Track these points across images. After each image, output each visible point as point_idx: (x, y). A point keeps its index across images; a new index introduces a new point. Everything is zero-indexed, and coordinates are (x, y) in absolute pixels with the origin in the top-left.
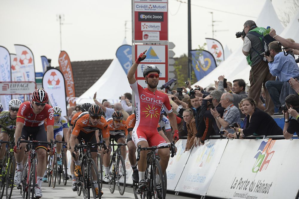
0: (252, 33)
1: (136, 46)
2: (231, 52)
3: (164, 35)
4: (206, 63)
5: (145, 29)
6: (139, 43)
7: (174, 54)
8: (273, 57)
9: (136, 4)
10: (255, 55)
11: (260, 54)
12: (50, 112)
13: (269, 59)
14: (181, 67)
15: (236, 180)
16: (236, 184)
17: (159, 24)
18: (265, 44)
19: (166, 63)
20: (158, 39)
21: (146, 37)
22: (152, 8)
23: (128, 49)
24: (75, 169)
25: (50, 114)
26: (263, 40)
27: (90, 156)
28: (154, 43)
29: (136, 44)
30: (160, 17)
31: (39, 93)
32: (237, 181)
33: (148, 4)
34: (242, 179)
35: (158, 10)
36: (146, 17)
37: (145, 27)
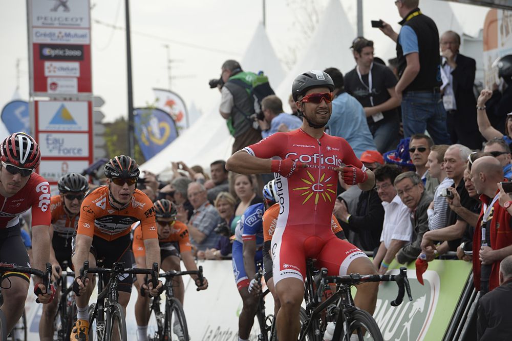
0: (234, 81)
1: (36, 103)
2: (201, 112)
3: (85, 84)
4: (162, 131)
5: (52, 74)
6: (42, 98)
7: (103, 116)
8: (269, 122)
9: (35, 30)
10: (240, 119)
11: (248, 117)
12: (41, 193)
13: (264, 125)
14: (115, 138)
15: (209, 331)
16: (209, 337)
17: (76, 65)
18: (254, 100)
19: (90, 132)
20: (74, 90)
21: (53, 87)
22: (62, 37)
23: (22, 108)
24: (75, 328)
25: (41, 197)
26: (252, 93)
27: (114, 296)
28: (68, 97)
29: (37, 99)
30: (78, 53)
31: (17, 143)
32: (211, 332)
33: (56, 31)
34: (219, 328)
35: (73, 41)
36: (53, 53)
37: (52, 69)
